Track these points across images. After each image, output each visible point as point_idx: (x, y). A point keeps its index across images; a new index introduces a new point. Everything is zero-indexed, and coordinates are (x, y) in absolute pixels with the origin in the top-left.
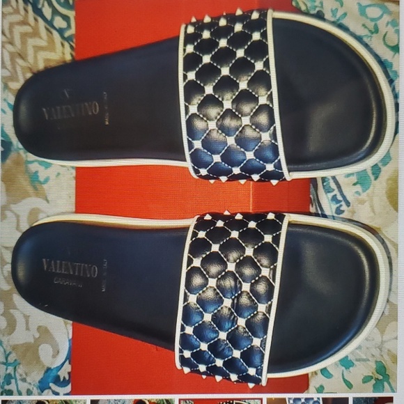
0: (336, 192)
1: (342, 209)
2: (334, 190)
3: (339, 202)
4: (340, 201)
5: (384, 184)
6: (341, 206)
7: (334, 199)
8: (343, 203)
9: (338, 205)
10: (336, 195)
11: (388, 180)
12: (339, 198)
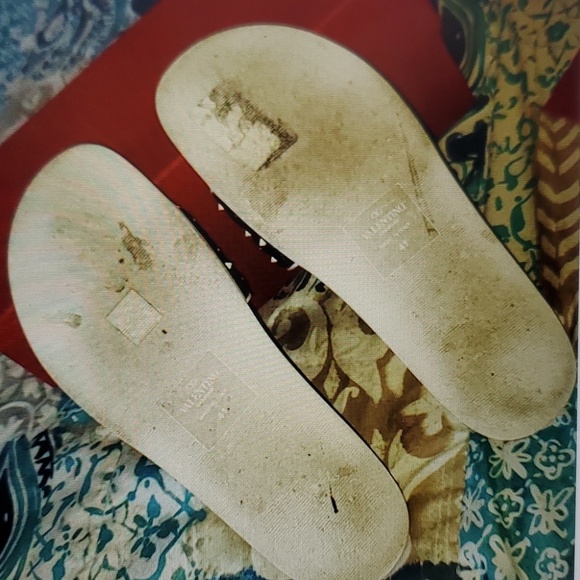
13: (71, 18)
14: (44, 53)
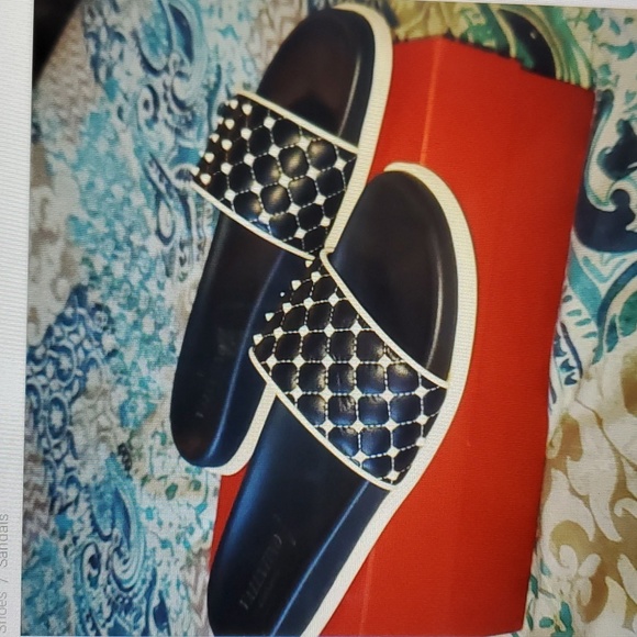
0: (569, 356)
1: (573, 377)
2: (565, 353)
3: (571, 368)
4: (573, 368)
5: (619, 361)
6: (573, 374)
7: (565, 365)
8: (576, 371)
9: (569, 373)
10: (567, 360)
11: (625, 357)
12: (573, 363)
13: (171, 203)
14: (172, 249)
